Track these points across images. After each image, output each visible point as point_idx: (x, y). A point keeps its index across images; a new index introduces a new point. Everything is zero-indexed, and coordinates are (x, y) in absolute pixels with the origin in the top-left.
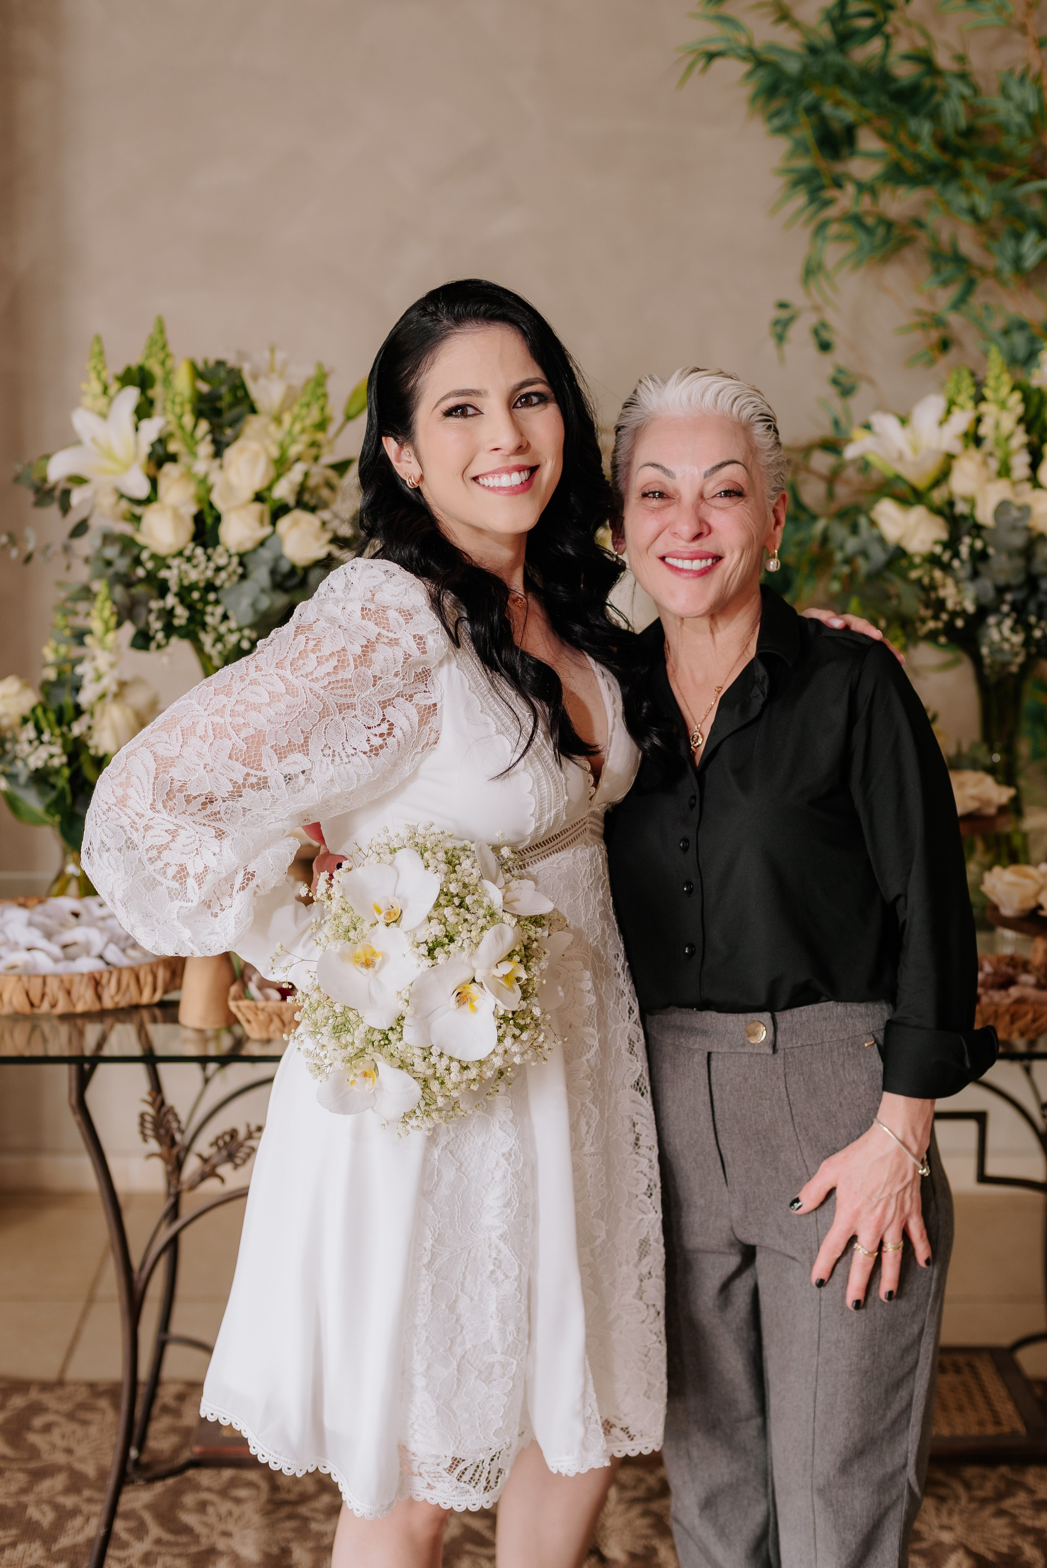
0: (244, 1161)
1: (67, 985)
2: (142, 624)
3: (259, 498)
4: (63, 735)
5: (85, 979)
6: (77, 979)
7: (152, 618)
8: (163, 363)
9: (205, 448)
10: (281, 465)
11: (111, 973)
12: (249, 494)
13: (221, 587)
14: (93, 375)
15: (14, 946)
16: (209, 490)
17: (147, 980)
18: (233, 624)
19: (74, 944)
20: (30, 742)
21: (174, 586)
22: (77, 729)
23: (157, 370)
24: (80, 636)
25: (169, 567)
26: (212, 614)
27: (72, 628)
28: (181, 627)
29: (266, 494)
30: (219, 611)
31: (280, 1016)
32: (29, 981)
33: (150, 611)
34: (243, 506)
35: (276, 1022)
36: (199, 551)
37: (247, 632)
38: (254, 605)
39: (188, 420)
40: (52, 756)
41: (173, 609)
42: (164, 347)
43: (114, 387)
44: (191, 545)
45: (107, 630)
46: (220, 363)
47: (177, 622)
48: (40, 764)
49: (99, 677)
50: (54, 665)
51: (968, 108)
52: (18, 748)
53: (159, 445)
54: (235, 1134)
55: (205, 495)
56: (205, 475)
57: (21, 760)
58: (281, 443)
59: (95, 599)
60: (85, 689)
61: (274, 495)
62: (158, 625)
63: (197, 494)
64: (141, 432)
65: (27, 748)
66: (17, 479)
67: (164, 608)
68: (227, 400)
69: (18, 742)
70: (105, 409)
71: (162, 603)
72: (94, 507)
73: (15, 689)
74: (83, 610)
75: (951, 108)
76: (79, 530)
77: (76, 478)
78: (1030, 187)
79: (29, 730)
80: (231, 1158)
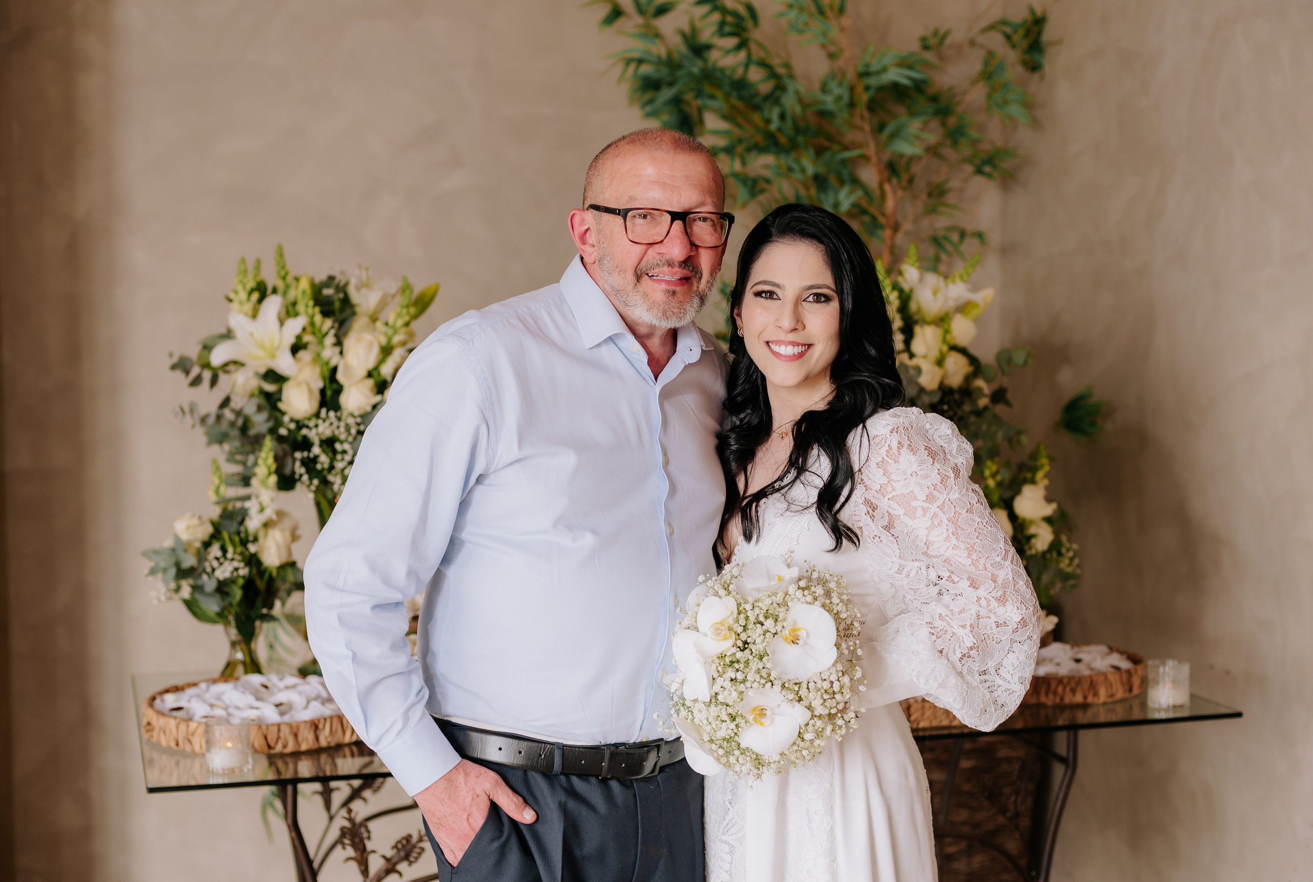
0: (417, 858)
1: (295, 730)
2: (287, 471)
3: (370, 375)
4: (242, 554)
5: (308, 725)
6: (302, 726)
7: (298, 464)
8: (284, 278)
9: (330, 340)
10: (386, 351)
11: (326, 720)
12: (363, 373)
13: (346, 440)
14: (240, 288)
15: (238, 708)
16: (334, 370)
19: (281, 704)
20: (217, 559)
21: (316, 441)
22: (252, 548)
23: (280, 284)
24: (246, 481)
25: (307, 427)
26: (343, 459)
27: (238, 474)
28: (323, 469)
29: (375, 373)
30: (348, 458)
32: (268, 728)
33: (294, 460)
34: (361, 381)
36: (332, 414)
39: (318, 318)
40: (236, 569)
41: (316, 457)
42: (283, 267)
43: (255, 296)
44: (324, 411)
45: (270, 474)
46: (331, 278)
47: (319, 467)
48: (227, 575)
49: (262, 510)
50: (217, 503)
51: (801, 101)
52: (207, 565)
53: (299, 338)
54: (410, 839)
55: (327, 374)
56: (330, 359)
57: (208, 574)
58: (386, 334)
59: (261, 450)
60: (251, 518)
61: (379, 374)
62: (303, 470)
63: (322, 373)
64: (285, 328)
65: (215, 564)
66: (174, 367)
67: (308, 457)
68: (337, 305)
69: (206, 560)
70: (250, 312)
71: (305, 454)
72: (234, 386)
73: (195, 521)
74: (251, 459)
75: (789, 101)
76: (226, 402)
77: (235, 363)
78: (847, 154)
79: (215, 550)
80: (407, 857)
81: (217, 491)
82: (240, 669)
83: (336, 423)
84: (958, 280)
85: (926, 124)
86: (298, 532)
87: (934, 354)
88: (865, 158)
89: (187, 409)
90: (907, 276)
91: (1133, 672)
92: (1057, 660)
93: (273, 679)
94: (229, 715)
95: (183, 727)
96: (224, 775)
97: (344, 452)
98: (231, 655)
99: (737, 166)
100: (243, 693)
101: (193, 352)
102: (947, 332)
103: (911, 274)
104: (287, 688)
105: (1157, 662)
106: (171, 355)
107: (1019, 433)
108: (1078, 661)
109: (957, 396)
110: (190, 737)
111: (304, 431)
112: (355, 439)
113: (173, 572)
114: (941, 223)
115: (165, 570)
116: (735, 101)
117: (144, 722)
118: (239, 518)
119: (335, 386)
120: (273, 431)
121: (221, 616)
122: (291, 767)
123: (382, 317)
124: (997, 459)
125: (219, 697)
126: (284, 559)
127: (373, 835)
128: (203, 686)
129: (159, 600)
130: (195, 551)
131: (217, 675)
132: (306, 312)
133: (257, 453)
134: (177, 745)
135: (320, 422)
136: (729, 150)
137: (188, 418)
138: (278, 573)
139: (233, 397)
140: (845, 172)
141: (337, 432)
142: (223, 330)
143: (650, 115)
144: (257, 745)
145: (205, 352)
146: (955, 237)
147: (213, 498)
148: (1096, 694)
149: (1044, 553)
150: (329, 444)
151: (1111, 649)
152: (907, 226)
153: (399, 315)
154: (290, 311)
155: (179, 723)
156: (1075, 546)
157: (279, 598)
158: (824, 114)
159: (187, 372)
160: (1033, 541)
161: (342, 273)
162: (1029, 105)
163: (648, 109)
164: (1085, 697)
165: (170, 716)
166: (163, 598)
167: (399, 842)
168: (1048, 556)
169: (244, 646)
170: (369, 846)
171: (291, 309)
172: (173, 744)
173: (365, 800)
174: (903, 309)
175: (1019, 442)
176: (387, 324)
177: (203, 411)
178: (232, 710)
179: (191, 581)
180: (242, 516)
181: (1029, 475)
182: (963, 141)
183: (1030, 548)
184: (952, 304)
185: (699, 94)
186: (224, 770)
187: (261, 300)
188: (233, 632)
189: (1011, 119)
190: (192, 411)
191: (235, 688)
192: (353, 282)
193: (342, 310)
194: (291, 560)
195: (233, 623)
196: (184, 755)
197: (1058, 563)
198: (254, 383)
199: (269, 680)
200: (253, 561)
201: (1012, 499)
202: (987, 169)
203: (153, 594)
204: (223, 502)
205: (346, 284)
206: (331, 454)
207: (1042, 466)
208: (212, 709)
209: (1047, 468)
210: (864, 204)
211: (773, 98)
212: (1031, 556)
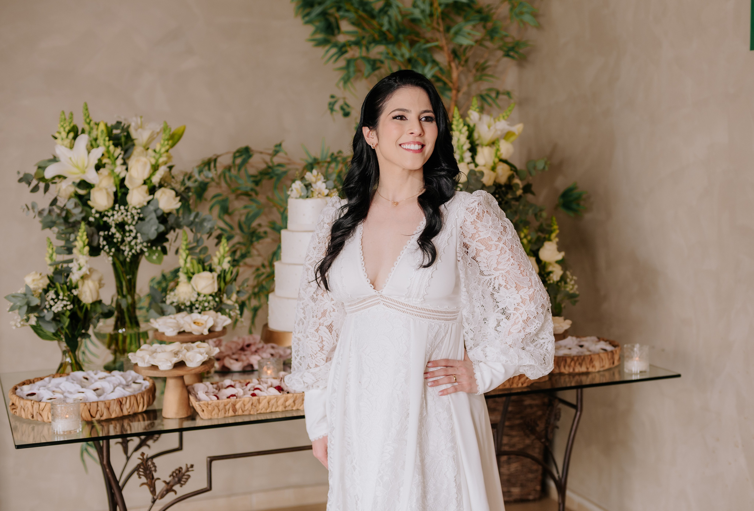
0: (185, 482)
1: (108, 405)
2: (95, 244)
3: (145, 183)
4: (68, 296)
5: (116, 402)
6: (112, 402)
7: (101, 239)
8: (89, 124)
9: (120, 161)
10: (155, 168)
11: (126, 398)
12: (141, 181)
13: (131, 224)
14: (62, 130)
15: (71, 393)
16: (123, 179)
17: (141, 401)
18: (139, 241)
19: (98, 389)
20: (53, 299)
21: (113, 225)
22: (75, 292)
23: (87, 127)
24: (69, 251)
25: (107, 216)
26: (130, 236)
27: (64, 247)
28: (118, 242)
29: (148, 181)
30: (133, 234)
31: (218, 406)
32: (90, 405)
33: (99, 236)
34: (139, 187)
35: (216, 410)
36: (122, 207)
37: (145, 244)
38: (157, 230)
39: (112, 148)
40: (66, 306)
41: (113, 234)
42: (88, 117)
43: (72, 135)
44: (117, 206)
45: (84, 246)
46: (119, 123)
47: (115, 240)
48: (60, 309)
49: (80, 268)
50: (51, 265)
51: (400, 12)
52: (47, 303)
53: (100, 160)
54: (181, 470)
55: (118, 183)
56: (120, 173)
57: (47, 309)
58: (154, 157)
59: (78, 231)
60: (73, 274)
61: (151, 181)
62: (105, 243)
63: (115, 181)
64: (90, 154)
65: (52, 303)
66: (20, 180)
67: (108, 234)
68: (123, 139)
69: (46, 301)
70: (68, 145)
71: (106, 233)
72: (59, 191)
73: (38, 276)
74: (72, 237)
75: (393, 12)
76: (54, 202)
77: (59, 177)
78: (429, 45)
79: (51, 294)
80: (179, 482)
81: (51, 257)
82: (69, 368)
83: (125, 213)
84: (501, 119)
85: (474, 26)
86: (103, 282)
87: (491, 164)
88: (440, 48)
89: (30, 207)
90: (472, 117)
91: (614, 352)
92: (569, 347)
93: (90, 374)
94: (65, 397)
95: (36, 406)
96: (64, 435)
97: (131, 231)
98: (63, 359)
99: (364, 53)
100: (73, 383)
101: (33, 171)
102: (498, 150)
103: (474, 115)
104: (100, 379)
105: (629, 346)
106: (19, 173)
107: (541, 210)
108: (581, 346)
109: (503, 189)
110: (41, 412)
111: (105, 219)
112: (137, 223)
113: (25, 308)
114: (484, 86)
115: (20, 307)
116: (361, 13)
117: (11, 404)
118: (65, 274)
119: (123, 190)
120: (85, 219)
121: (56, 335)
122: (106, 428)
123: (152, 146)
124: (527, 227)
125: (57, 386)
126: (95, 299)
127: (157, 469)
128: (47, 379)
129: (17, 327)
130: (38, 296)
131: (54, 372)
132: (104, 145)
133: (76, 233)
134: (33, 417)
135: (115, 213)
136: (357, 43)
137: (31, 211)
138: (91, 308)
139: (58, 198)
140: (428, 55)
141: (126, 219)
142: (51, 157)
143: (307, 23)
144: (83, 415)
145: (40, 170)
146: (493, 95)
147: (49, 262)
148: (593, 366)
149: (558, 282)
150: (121, 226)
151: (599, 339)
152: (464, 89)
153: (162, 145)
154: (93, 144)
155: (34, 403)
156: (575, 278)
157: (92, 323)
158: (414, 21)
159: (29, 184)
160: (551, 275)
161: (125, 120)
162: (535, 15)
163: (307, 19)
164: (588, 369)
165: (28, 400)
166: (19, 325)
167: (173, 472)
168: (559, 284)
169: (70, 353)
170: (156, 475)
171: (94, 143)
172: (30, 417)
173: (149, 446)
174: (470, 137)
175: (541, 216)
176: (155, 151)
177: (40, 207)
178: (66, 394)
179: (36, 314)
180: (67, 272)
181: (547, 236)
182: (497, 36)
183: (549, 280)
184: (499, 133)
185: (339, 9)
186: (64, 432)
187: (75, 138)
188: (64, 345)
189: (524, 23)
190: (33, 208)
191: (67, 380)
192: (133, 125)
193: (126, 143)
194: (99, 299)
195: (64, 340)
196: (37, 423)
197: (565, 288)
198: (72, 189)
199: (88, 374)
200: (75, 300)
201: (538, 250)
202: (511, 53)
203: (12, 323)
204: (54, 264)
205: (129, 126)
206: (122, 233)
207: (555, 230)
208: (54, 394)
209: (557, 231)
210: (439, 75)
211: (384, 11)
212: (550, 284)
